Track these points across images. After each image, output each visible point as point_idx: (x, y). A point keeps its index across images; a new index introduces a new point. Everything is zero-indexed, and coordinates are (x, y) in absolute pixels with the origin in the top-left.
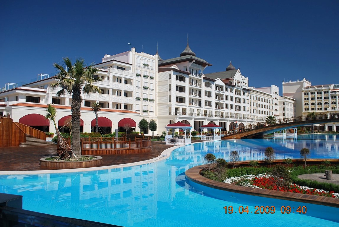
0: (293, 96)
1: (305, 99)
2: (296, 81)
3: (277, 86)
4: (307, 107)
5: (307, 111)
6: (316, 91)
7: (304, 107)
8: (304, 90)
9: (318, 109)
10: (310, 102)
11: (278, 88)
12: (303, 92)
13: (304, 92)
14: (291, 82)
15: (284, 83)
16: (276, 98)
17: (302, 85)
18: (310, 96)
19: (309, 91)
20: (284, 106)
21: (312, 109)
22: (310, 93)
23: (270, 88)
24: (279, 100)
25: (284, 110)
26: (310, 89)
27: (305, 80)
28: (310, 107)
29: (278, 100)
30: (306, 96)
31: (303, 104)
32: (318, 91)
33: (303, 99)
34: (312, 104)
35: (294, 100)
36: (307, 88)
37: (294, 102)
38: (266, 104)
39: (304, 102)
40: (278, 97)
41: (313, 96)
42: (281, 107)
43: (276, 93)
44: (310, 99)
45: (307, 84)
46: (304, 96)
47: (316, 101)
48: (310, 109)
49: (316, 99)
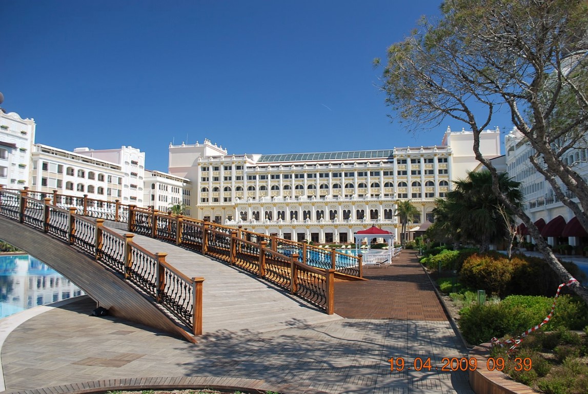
0: (186, 173)
1: (204, 179)
2: (195, 143)
3: (139, 150)
4: (205, 195)
5: (205, 204)
6: (222, 163)
7: (200, 195)
8: (201, 161)
9: (225, 200)
10: (211, 185)
11: (144, 153)
12: (199, 164)
13: (202, 165)
14: (184, 146)
15: (172, 147)
16: (134, 174)
17: (202, 151)
18: (212, 174)
19: (211, 164)
20: (154, 192)
21: (216, 200)
22: (211, 169)
23: (119, 152)
24: (144, 179)
25: (153, 199)
26: (212, 160)
27: (210, 144)
28: (211, 195)
29: (141, 178)
30: (205, 174)
31: (199, 190)
32: (226, 165)
33: (200, 180)
34: (216, 189)
35: (185, 182)
36: (209, 157)
37: (185, 184)
38: (96, 184)
39: (200, 185)
40: (141, 172)
41: (216, 174)
42: (147, 193)
43: (134, 163)
44: (211, 179)
45: (212, 151)
46: (200, 174)
47: (222, 184)
48: (211, 200)
49: (222, 179)
